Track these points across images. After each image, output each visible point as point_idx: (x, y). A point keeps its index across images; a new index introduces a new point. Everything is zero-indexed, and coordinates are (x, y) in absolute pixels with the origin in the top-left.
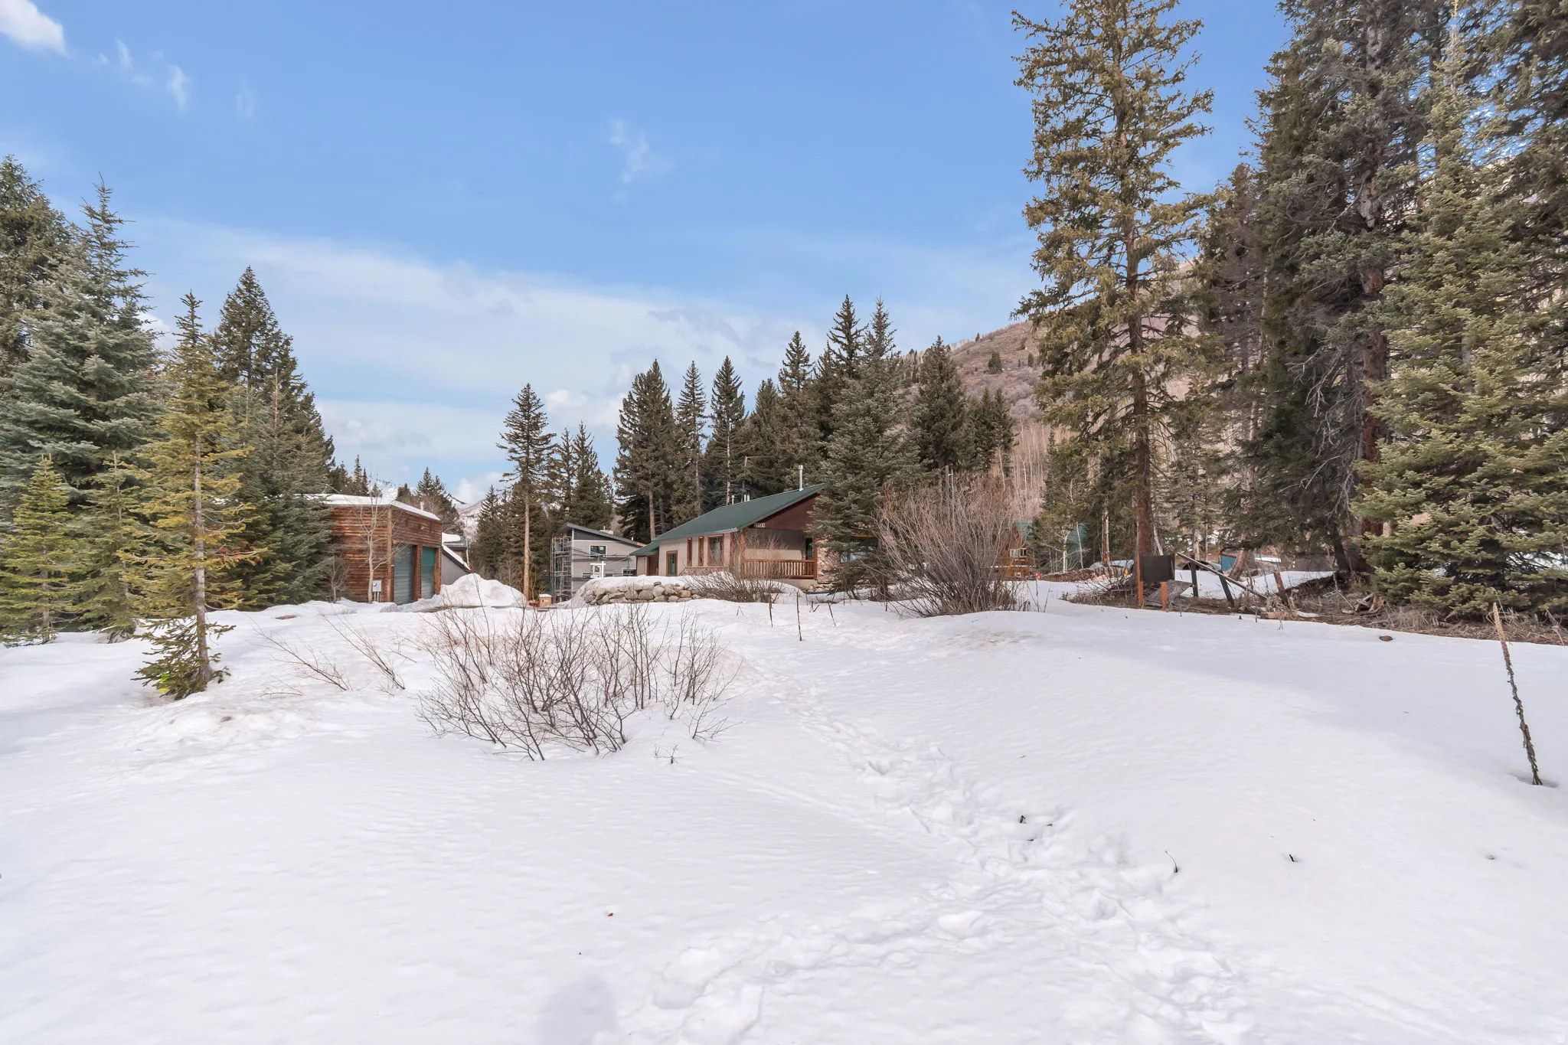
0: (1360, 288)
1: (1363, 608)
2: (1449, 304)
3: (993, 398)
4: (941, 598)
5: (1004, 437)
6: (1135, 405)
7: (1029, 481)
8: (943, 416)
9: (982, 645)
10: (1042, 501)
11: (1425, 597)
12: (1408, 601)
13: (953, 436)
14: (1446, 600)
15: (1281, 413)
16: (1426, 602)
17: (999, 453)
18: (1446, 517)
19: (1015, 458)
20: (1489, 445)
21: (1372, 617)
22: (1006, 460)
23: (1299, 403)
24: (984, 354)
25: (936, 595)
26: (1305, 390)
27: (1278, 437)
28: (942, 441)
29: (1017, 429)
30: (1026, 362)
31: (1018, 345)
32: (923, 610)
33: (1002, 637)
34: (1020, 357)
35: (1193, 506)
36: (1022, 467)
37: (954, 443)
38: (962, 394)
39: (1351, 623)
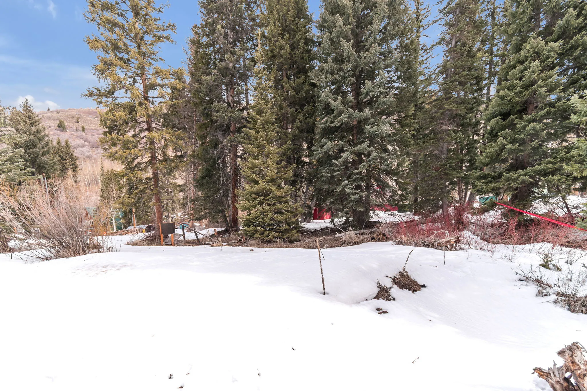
0: (229, 128)
1: (240, 240)
2: (262, 139)
3: (63, 144)
4: (54, 248)
5: (72, 165)
6: (152, 157)
7: (89, 188)
8: (35, 146)
9: (97, 274)
10: (99, 198)
11: (258, 236)
12: (253, 237)
13: (45, 158)
14: (263, 236)
15: (207, 170)
16: (258, 237)
17: (70, 173)
18: (263, 210)
19: (80, 176)
20: (273, 188)
21: (244, 243)
22: (75, 177)
23: (213, 166)
24: (54, 120)
25: (51, 247)
26: (215, 162)
27: (207, 178)
28: (36, 161)
29: (79, 162)
30: (81, 129)
31: (75, 120)
32: (41, 256)
33: (108, 268)
34: (77, 126)
35: (167, 204)
36: (84, 181)
37: (45, 163)
38: (47, 136)
39: (238, 246)
